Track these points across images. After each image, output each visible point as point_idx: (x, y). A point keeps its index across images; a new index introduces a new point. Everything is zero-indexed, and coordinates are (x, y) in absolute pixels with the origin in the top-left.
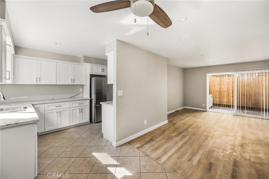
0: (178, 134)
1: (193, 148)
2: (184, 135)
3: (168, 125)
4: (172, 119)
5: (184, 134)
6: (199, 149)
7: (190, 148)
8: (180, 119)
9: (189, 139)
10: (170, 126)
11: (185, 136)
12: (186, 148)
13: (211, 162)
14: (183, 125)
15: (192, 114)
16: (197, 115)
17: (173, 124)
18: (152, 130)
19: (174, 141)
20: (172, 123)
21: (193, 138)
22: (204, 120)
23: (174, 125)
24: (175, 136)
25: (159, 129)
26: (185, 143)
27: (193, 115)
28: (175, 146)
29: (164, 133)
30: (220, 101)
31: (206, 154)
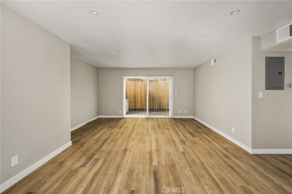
0: (88, 159)
1: (108, 178)
2: (95, 159)
3: (71, 149)
4: (78, 138)
5: (96, 157)
6: (116, 175)
7: (103, 180)
8: (92, 134)
9: (104, 163)
10: (74, 150)
11: (97, 160)
12: (98, 182)
13: (132, 189)
14: (95, 143)
15: (108, 123)
16: (113, 124)
17: (80, 145)
18: (34, 171)
19: (79, 176)
20: (79, 143)
21: (109, 159)
22: (121, 130)
23: (81, 147)
24: (81, 167)
25: (52, 161)
26: (96, 174)
27: (109, 126)
28: (80, 186)
29: (61, 167)
30: (135, 105)
31: (125, 180)
